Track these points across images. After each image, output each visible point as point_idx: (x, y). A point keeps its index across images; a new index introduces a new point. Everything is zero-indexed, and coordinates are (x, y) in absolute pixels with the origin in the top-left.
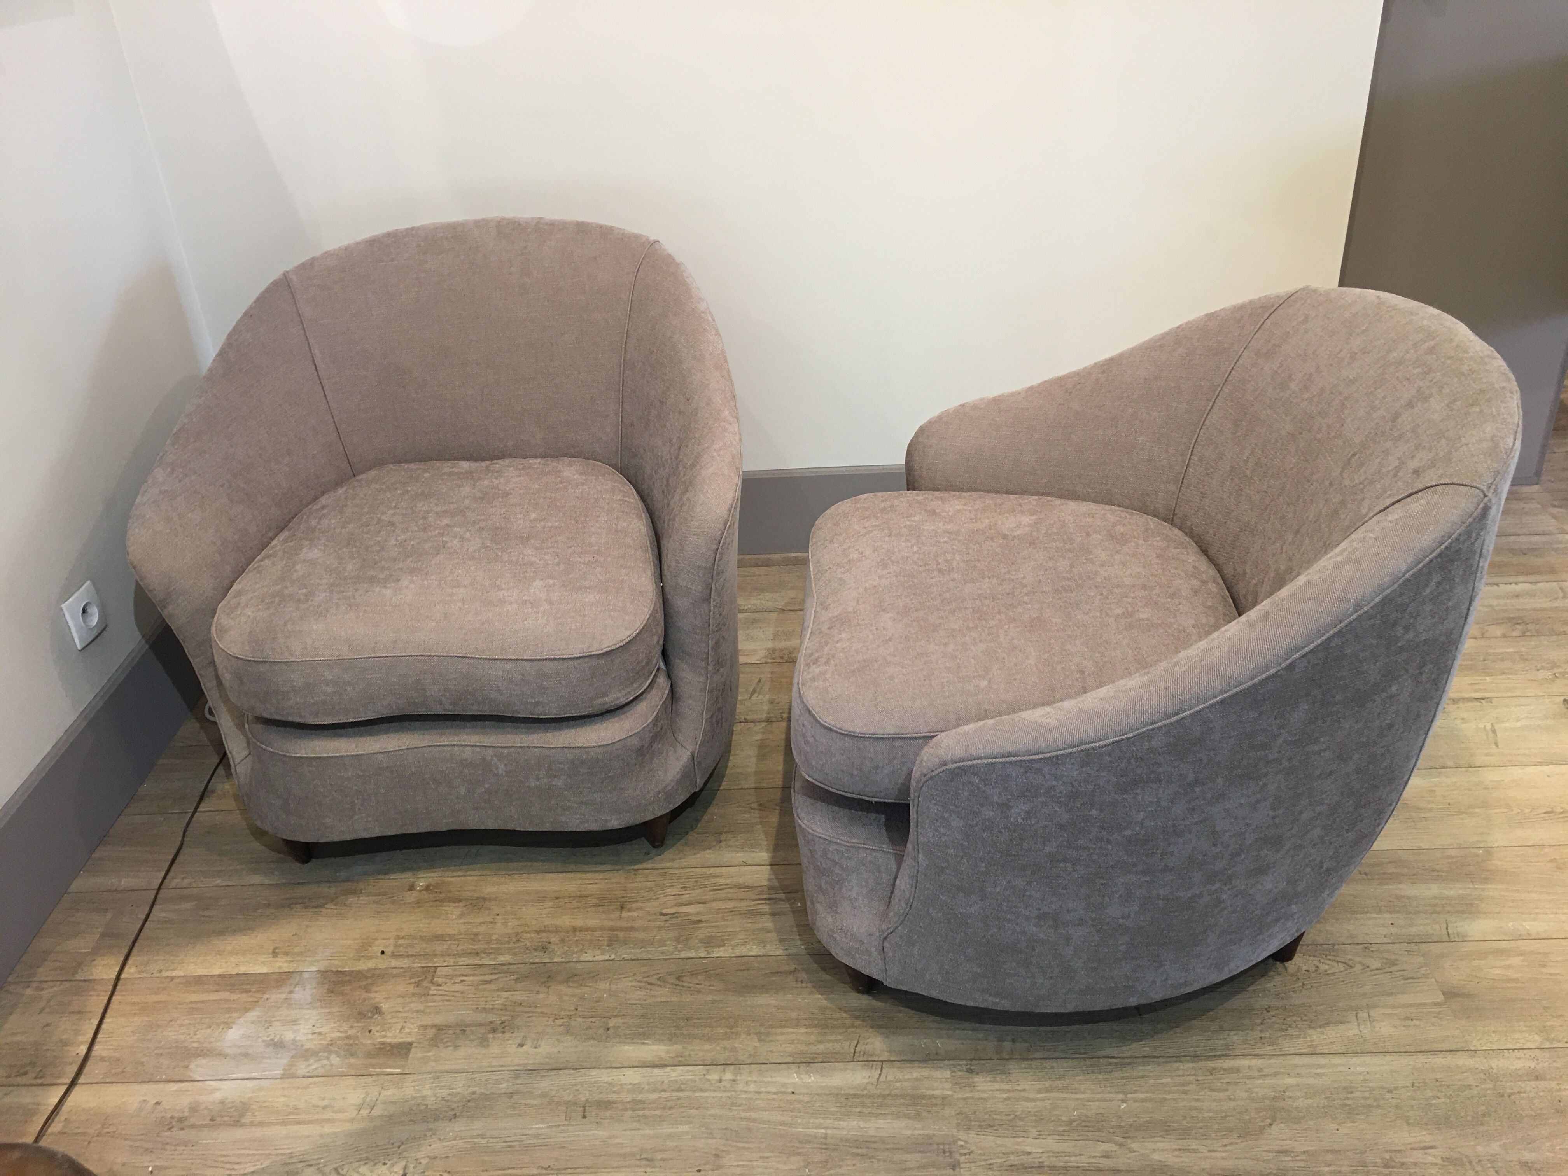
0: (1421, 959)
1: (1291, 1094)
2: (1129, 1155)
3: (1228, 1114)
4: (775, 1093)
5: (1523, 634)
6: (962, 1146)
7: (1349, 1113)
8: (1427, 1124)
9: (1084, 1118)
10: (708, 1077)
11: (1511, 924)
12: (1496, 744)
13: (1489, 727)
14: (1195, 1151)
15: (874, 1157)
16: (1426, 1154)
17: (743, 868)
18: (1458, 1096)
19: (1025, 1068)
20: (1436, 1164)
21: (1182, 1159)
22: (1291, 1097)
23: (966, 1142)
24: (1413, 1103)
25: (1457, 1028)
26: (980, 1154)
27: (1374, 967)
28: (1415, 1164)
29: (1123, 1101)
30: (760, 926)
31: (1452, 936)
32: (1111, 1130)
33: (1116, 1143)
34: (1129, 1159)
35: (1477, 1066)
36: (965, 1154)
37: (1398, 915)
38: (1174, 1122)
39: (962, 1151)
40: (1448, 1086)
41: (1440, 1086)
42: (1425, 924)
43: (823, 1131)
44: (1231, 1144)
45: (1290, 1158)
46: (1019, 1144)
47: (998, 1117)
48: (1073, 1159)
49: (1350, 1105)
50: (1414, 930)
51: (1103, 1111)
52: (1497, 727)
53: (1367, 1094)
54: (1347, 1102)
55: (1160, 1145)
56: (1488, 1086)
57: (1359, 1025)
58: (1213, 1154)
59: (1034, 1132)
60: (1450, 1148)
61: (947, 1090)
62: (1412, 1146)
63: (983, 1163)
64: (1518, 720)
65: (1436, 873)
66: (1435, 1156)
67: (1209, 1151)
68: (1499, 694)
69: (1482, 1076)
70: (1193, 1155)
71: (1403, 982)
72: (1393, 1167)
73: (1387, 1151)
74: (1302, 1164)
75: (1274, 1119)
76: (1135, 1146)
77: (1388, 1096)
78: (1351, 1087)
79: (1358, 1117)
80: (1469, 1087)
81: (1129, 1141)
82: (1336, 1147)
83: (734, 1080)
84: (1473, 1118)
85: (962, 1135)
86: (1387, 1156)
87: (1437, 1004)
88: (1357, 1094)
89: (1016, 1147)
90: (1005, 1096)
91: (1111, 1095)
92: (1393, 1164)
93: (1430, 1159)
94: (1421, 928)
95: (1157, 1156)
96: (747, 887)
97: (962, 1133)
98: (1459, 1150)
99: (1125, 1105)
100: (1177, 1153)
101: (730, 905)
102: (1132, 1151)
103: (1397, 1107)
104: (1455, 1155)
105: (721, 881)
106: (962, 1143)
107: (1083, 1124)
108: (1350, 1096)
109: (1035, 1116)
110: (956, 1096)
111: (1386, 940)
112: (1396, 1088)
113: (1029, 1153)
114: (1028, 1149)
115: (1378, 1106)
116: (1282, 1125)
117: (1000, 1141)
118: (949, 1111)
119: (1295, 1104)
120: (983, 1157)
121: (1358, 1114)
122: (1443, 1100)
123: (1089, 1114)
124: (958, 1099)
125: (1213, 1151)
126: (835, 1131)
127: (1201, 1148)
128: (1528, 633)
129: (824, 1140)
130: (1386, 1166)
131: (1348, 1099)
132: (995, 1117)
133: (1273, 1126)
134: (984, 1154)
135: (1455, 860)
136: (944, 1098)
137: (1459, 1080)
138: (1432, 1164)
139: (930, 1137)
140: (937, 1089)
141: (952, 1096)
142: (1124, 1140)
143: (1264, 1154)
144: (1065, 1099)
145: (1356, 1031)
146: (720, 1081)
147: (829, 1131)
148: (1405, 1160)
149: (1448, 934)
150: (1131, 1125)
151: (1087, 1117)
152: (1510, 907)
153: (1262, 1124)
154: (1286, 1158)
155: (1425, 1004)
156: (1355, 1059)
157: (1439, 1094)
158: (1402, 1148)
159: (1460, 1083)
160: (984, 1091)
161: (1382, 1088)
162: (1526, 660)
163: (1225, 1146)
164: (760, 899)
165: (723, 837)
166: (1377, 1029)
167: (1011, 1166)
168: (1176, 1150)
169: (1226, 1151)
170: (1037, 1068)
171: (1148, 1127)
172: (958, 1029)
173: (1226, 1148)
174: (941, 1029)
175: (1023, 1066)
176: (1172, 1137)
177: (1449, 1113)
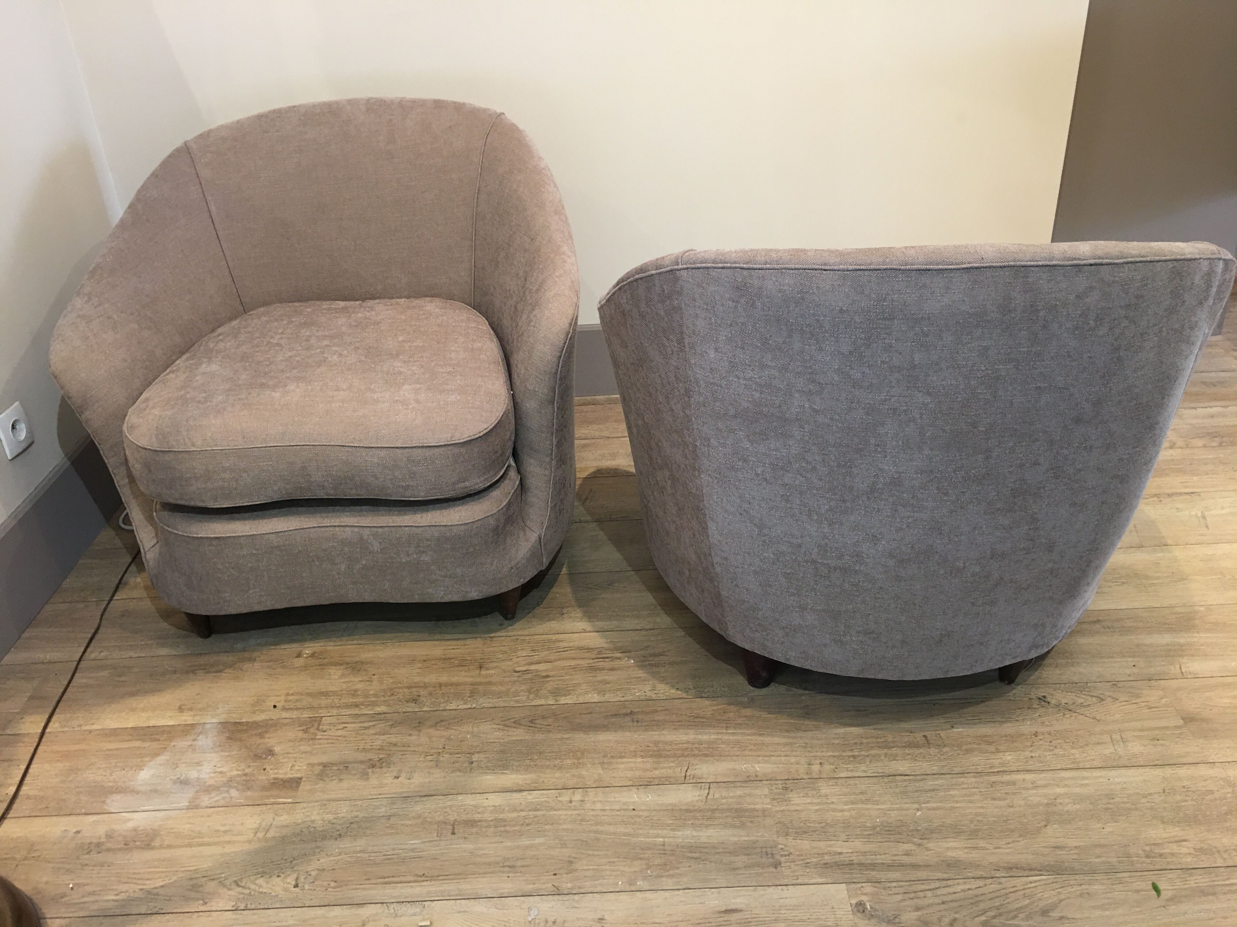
0: (1161, 693)
1: (1061, 801)
2: (927, 853)
3: (1010, 818)
4: (618, 810)
5: (1220, 445)
6: (782, 849)
7: (1112, 815)
8: (1178, 822)
9: (885, 824)
10: (559, 799)
11: (1233, 664)
12: (1207, 527)
13: (1199, 514)
14: (984, 849)
15: (706, 860)
16: (1180, 846)
17: (582, 634)
18: (1203, 799)
19: (833, 785)
20: (1190, 854)
21: (972, 855)
22: (1061, 804)
23: (785, 846)
24: (1166, 805)
25: (1197, 746)
26: (798, 855)
27: (1122, 699)
28: (1173, 854)
29: (918, 810)
30: (599, 679)
31: (1185, 674)
32: (910, 833)
33: (914, 844)
34: (927, 856)
35: (1216, 775)
36: (786, 856)
37: (1138, 659)
38: (962, 826)
39: (782, 853)
40: (1194, 792)
41: (1188, 791)
42: (1162, 665)
43: (662, 840)
44: (1013, 842)
45: (1065, 852)
46: (830, 846)
47: (812, 825)
48: (878, 857)
49: (1111, 809)
50: (1153, 670)
51: (901, 818)
52: (1206, 513)
53: (1125, 800)
54: (1109, 806)
55: (951, 844)
56: (1227, 791)
57: (1114, 745)
58: (998, 850)
59: (843, 837)
60: (1200, 841)
61: (766, 804)
62: (1168, 840)
63: (800, 863)
64: (1223, 508)
65: (1167, 626)
66: (1188, 848)
67: (996, 848)
68: (1205, 490)
69: (1221, 782)
70: (982, 851)
71: (1148, 710)
72: (1153, 857)
73: (1147, 845)
74: (1076, 857)
75: (1048, 821)
76: (931, 845)
77: (1144, 800)
78: (1112, 794)
79: (1120, 818)
80: (1212, 792)
81: (925, 841)
82: (1102, 842)
83: (582, 801)
84: (1218, 816)
85: (781, 840)
86: (1147, 848)
87: (1179, 727)
88: (1117, 800)
89: (829, 849)
90: (817, 807)
91: (907, 805)
92: (1153, 855)
93: (1184, 850)
94: (1158, 668)
95: (950, 854)
96: (588, 649)
97: (780, 838)
98: (1209, 842)
99: (920, 813)
100: (966, 851)
101: (573, 663)
102: (928, 849)
103: (1152, 808)
104: (1206, 847)
105: (565, 645)
106: (782, 846)
107: (887, 829)
108: (1112, 801)
109: (844, 823)
110: (775, 809)
111: (1132, 679)
112: (1150, 794)
113: (840, 853)
114: (839, 850)
115: (1136, 809)
116: (1056, 826)
117: (815, 844)
118: (769, 821)
119: (1066, 809)
120: (801, 858)
121: (1120, 816)
122: (1190, 803)
123: (889, 820)
124: (777, 812)
125: (999, 848)
126: (671, 840)
127: (988, 846)
128: (1224, 444)
129: (662, 847)
130: (1147, 857)
131: (1110, 803)
132: (809, 825)
133: (1048, 827)
134: (802, 855)
135: (1182, 615)
136: (764, 811)
137: (1203, 786)
138: (1186, 854)
139: (755, 842)
140: (758, 804)
141: (771, 809)
142: (921, 841)
143: (1042, 849)
144: (868, 809)
145: (1112, 750)
146: (571, 802)
147: (666, 840)
148: (1162, 851)
149: (1182, 673)
150: (926, 829)
151: (887, 823)
152: (1232, 651)
153: (1040, 825)
154: (1061, 852)
155: (1167, 728)
156: (1113, 772)
157: (1187, 798)
158: (1160, 841)
159: (1203, 789)
160: (797, 805)
161: (1138, 794)
162: (1225, 463)
163: (1009, 843)
164: (598, 658)
165: (565, 611)
166: (1129, 748)
167: (826, 864)
168: (966, 848)
169: (1010, 848)
170: (843, 785)
171: (941, 830)
172: (773, 756)
173: (1009, 846)
174: (759, 756)
175: (830, 784)
176: (963, 837)
177: (1197, 813)
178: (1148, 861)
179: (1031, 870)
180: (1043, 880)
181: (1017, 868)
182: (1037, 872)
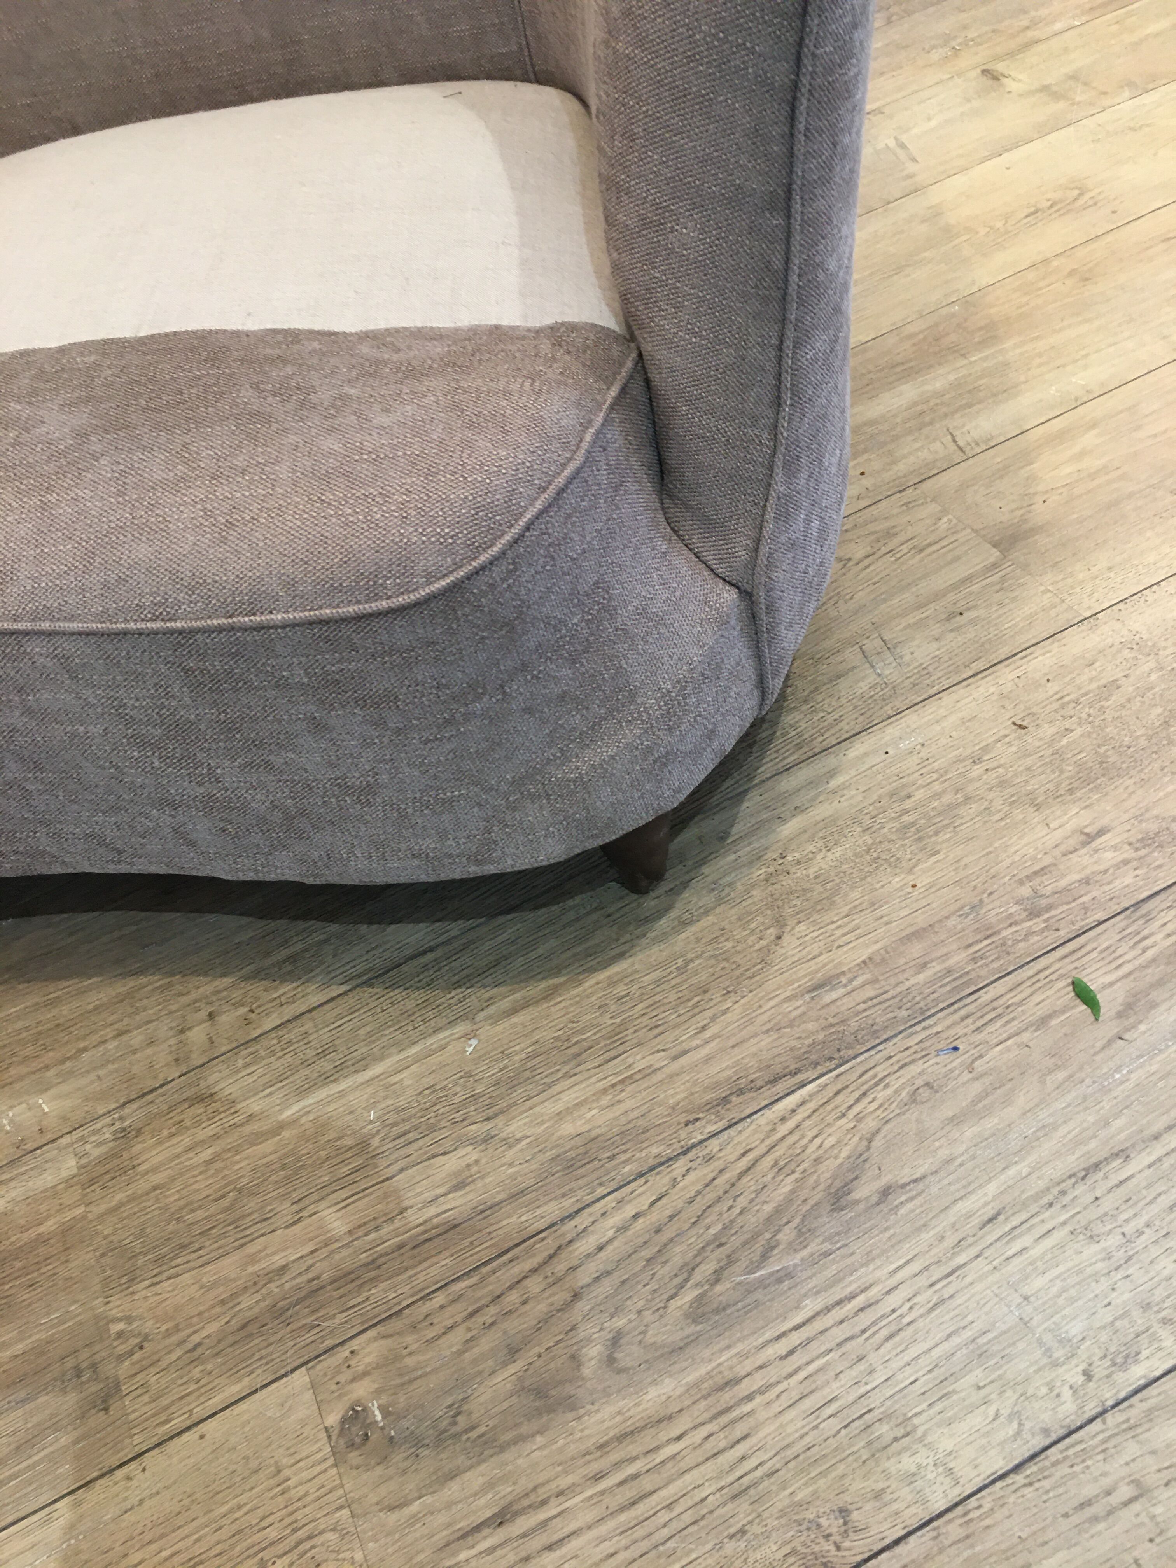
0: (933, 508)
2: (510, 1154)
3: (690, 956)
6: (120, 1334)
7: (920, 839)
8: (1071, 791)
9: (392, 1118)
11: (1053, 390)
12: (914, 160)
13: (892, 143)
14: (647, 1073)
16: (1096, 851)
18: (1103, 711)
19: (247, 1066)
20: (1126, 862)
21: (623, 1107)
22: (799, 862)
23: (128, 1319)
24: (1029, 761)
25: (1046, 592)
26: (168, 1334)
27: (859, 555)
28: (1088, 882)
29: (467, 1036)
31: (967, 449)
32: (458, 1116)
33: (473, 1142)
34: (511, 1165)
35: (1109, 641)
36: (131, 1353)
37: (866, 456)
39: (122, 1349)
40: (1077, 702)
41: (1063, 707)
42: (918, 450)
44: (714, 1018)
45: (842, 991)
46: (253, 1259)
47: (200, 1214)
48: (386, 1229)
49: (913, 824)
50: (901, 467)
51: (428, 1081)
52: (904, 138)
53: (937, 787)
54: (906, 819)
55: (569, 1098)
56: (1146, 668)
57: (872, 666)
58: (684, 1061)
59: (286, 1209)
60: (1136, 817)
61: (71, 1207)
62: (1063, 848)
63: (173, 1357)
64: (929, 119)
65: (899, 369)
66: (1115, 848)
67: (675, 1058)
69: (1126, 653)
70: (644, 1084)
71: (918, 557)
72: (1049, 908)
73: (1021, 882)
74: (870, 992)
75: (780, 923)
76: (517, 1126)
77: (977, 770)
78: (904, 786)
79: (942, 837)
80: (1115, 685)
81: (500, 1121)
82: (921, 920)
84: (1150, 738)
85: (118, 1305)
86: (1025, 891)
87: (994, 566)
88: (919, 795)
89: (250, 1269)
90: (207, 1154)
91: (441, 1035)
92: (1044, 902)
93: (1109, 857)
94: (912, 459)
95: (568, 1128)
97: (115, 1301)
98: (1155, 812)
99: (474, 1042)
100: (606, 1100)
102: (509, 1143)
103: (1002, 784)
104: (1153, 827)
106: (121, 1326)
107: (396, 1130)
108: (908, 804)
109: (284, 1167)
110: (97, 1210)
111: (863, 504)
112: (986, 749)
113: (284, 1269)
114: (278, 1260)
115: (968, 799)
116: (802, 927)
117: (210, 1273)
118: (82, 1258)
119: (812, 871)
120: (175, 1339)
121: (936, 834)
122: (1079, 731)
123: (402, 1102)
124: (101, 1218)
125: (685, 1052)
127: (658, 1059)
130: (1034, 913)
131: (906, 812)
132: (190, 1217)
133: (786, 938)
134: (177, 1328)
135: (921, 336)
136: (65, 1231)
137: (1091, 680)
138: (1117, 866)
139: (39, 1350)
140: (47, 1218)
141: (84, 1217)
142: (490, 1125)
143: (787, 1007)
144: (342, 1094)
145: (872, 679)
148: (1063, 883)
149: (961, 449)
150: (497, 1083)
151: (398, 1110)
152: (1040, 365)
153: (763, 943)
154: (834, 995)
155: (968, 580)
156: (890, 730)
157: (1067, 724)
158: (1047, 860)
159: (1094, 685)
160: (155, 1170)
161: (959, 760)
163: (704, 1028)
166: (907, 658)
167: (243, 1327)
168: (605, 1091)
169: (710, 1040)
170: (273, 1053)
171: (533, 1069)
172: (85, 1049)
173: (708, 1034)
174: (47, 1067)
175: (240, 1063)
176: (589, 1065)
177: (1102, 750)
178: (1038, 924)
179: (774, 1081)
180: (812, 1095)
181: (740, 1092)
182: (790, 1082)
